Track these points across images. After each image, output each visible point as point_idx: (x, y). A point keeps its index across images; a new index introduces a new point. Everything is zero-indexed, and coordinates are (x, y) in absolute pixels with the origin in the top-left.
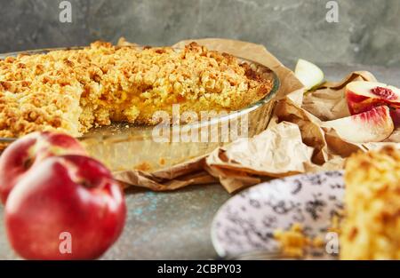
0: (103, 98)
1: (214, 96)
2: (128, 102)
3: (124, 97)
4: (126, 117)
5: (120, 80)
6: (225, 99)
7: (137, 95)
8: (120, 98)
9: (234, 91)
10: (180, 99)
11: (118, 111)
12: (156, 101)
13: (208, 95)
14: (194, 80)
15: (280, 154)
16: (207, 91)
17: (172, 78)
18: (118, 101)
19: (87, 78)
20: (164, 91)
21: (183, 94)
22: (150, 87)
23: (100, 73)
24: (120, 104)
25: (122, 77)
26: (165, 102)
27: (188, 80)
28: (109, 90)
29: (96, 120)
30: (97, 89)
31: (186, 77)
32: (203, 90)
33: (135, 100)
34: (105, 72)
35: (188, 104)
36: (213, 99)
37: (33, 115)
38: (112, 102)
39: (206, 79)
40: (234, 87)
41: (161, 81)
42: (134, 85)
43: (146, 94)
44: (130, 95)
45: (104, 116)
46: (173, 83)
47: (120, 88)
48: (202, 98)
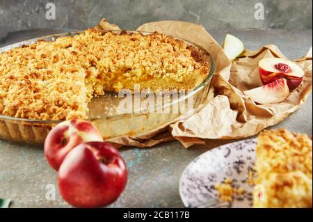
0: (99, 77)
1: (172, 75)
2: (115, 79)
3: (113, 76)
4: (114, 89)
5: (109, 66)
6: (179, 77)
7: (121, 74)
8: (110, 77)
9: (185, 71)
10: (150, 77)
11: (109, 85)
12: (134, 78)
13: (168, 74)
14: (158, 64)
15: (217, 121)
16: (167, 71)
17: (144, 63)
18: (109, 79)
19: (88, 64)
20: (139, 72)
21: (151, 74)
22: (130, 69)
23: (96, 60)
24: (110, 81)
25: (111, 63)
26: (140, 79)
27: (155, 65)
28: (103, 72)
29: (94, 92)
30: (95, 72)
31: (153, 63)
32: (164, 71)
33: (120, 78)
34: (99, 59)
35: (155, 80)
36: (171, 77)
37: (60, 103)
38: (105, 79)
39: (166, 64)
40: (185, 69)
41: (137, 65)
42: (119, 68)
43: (127, 74)
44: (116, 75)
45: (100, 89)
46: (145, 67)
47: (110, 71)
48: (164, 77)
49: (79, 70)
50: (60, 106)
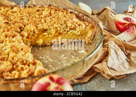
0: (28, 37)
2: (38, 38)
3: (36, 35)
4: (37, 44)
6: (78, 32)
7: (41, 34)
8: (34, 36)
9: (81, 28)
10: (60, 34)
11: (33, 41)
12: (50, 36)
13: (71, 31)
17: (55, 26)
18: (33, 38)
19: (19, 30)
21: (61, 32)
22: (46, 30)
23: (23, 26)
24: (34, 39)
25: (35, 28)
26: (54, 36)
27: (63, 26)
28: (30, 34)
30: (26, 34)
31: (61, 25)
32: (69, 29)
33: (40, 36)
34: (25, 26)
35: (63, 35)
36: (73, 32)
38: (31, 38)
39: (69, 25)
40: (81, 27)
42: (40, 30)
43: (46, 34)
44: (38, 35)
46: (57, 28)
47: (34, 32)
48: (69, 33)
49: (17, 35)
50: (24, 64)
